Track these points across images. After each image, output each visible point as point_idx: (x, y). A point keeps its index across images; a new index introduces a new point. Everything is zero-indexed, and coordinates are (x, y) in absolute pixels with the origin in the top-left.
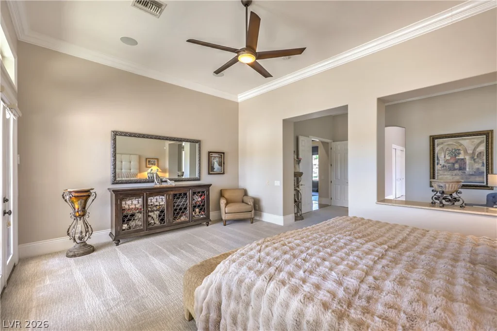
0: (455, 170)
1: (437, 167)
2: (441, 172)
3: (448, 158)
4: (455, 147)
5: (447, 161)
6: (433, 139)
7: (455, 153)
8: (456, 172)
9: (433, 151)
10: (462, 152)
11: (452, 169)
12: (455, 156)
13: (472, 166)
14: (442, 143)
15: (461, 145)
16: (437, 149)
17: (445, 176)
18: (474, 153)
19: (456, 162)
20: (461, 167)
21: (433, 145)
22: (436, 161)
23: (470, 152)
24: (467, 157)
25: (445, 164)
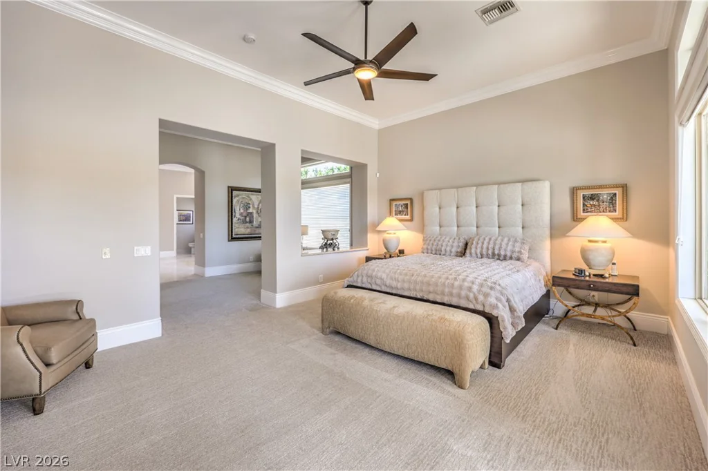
0: (247, 223)
1: (235, 220)
2: (237, 225)
3: (242, 211)
4: (247, 201)
5: (241, 214)
6: (232, 190)
7: (247, 207)
8: (248, 224)
9: (232, 203)
10: (251, 206)
11: (245, 222)
12: (247, 209)
13: (257, 220)
14: (238, 196)
15: (251, 199)
16: (234, 201)
17: (240, 229)
18: (258, 208)
19: (248, 215)
20: (250, 220)
21: (232, 197)
22: (234, 214)
23: (256, 206)
24: (254, 211)
25: (240, 217)
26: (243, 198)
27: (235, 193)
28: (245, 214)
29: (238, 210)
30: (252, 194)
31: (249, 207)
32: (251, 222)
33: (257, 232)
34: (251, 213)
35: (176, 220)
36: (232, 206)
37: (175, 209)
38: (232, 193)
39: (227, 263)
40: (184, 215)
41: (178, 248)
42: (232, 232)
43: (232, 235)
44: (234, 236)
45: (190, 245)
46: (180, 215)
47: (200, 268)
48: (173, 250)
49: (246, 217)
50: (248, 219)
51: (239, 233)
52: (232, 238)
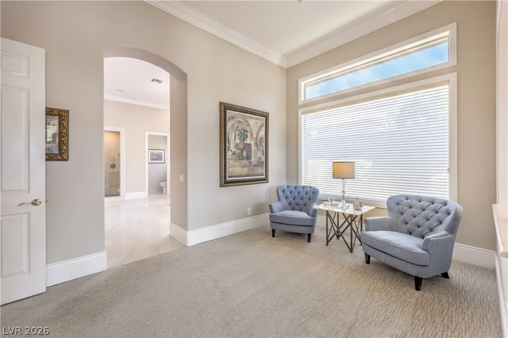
0: (243, 159)
1: (229, 154)
2: (231, 162)
3: (238, 141)
4: (244, 127)
5: (237, 146)
6: (225, 108)
7: (243, 135)
8: (245, 162)
9: (225, 129)
10: (249, 135)
11: (240, 157)
12: (244, 139)
13: (256, 154)
14: (233, 118)
15: (248, 125)
16: (229, 125)
17: (236, 169)
18: (257, 137)
19: (244, 148)
20: (247, 156)
21: (225, 119)
22: (227, 145)
23: (255, 136)
24: (253, 143)
25: (235, 150)
26: (239, 122)
27: (230, 113)
28: (241, 146)
29: (233, 140)
30: (251, 118)
31: (247, 136)
32: (249, 157)
33: (256, 172)
34: (249, 145)
35: (147, 159)
36: (225, 133)
37: (147, 148)
38: (225, 112)
39: (219, 220)
40: (156, 155)
41: (149, 188)
42: (225, 173)
43: (225, 176)
44: (228, 179)
45: (162, 184)
46: (152, 155)
47: (181, 230)
48: (145, 190)
49: (242, 151)
50: (245, 153)
51: (234, 174)
52: (225, 182)
